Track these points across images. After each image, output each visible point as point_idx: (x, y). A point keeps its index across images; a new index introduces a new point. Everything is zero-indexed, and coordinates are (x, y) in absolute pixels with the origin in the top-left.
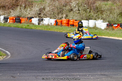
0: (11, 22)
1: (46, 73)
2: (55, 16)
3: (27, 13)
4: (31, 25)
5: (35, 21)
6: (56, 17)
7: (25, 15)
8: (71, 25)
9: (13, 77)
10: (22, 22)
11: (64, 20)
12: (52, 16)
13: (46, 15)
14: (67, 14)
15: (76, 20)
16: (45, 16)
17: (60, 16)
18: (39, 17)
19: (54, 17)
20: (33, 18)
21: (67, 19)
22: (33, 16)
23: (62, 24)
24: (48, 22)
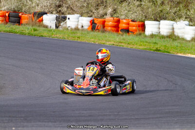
2: (92, 11)
3: (34, 4)
4: (42, 29)
5: (49, 20)
6: (92, 14)
7: (29, 8)
8: (123, 30)
10: (24, 21)
11: (110, 21)
12: (85, 10)
13: (72, 9)
14: (116, 7)
15: (133, 21)
16: (70, 12)
17: (101, 12)
18: (57, 12)
19: (88, 13)
20: (46, 13)
21: (115, 18)
22: (46, 11)
23: (105, 28)
24: (77, 23)
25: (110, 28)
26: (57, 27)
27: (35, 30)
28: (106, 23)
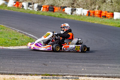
0: (44, 11)
1: (77, 62)
2: (88, 7)
3: (61, 3)
4: (64, 14)
5: (68, 10)
6: (88, 8)
7: (58, 4)
8: (103, 16)
9: (45, 64)
10: (56, 11)
11: (97, 12)
13: (79, 5)
14: (100, 5)
15: (108, 12)
16: (78, 7)
17: (93, 7)
18: (72, 7)
19: (86, 7)
20: (66, 7)
21: (99, 10)
22: (67, 6)
23: (95, 15)
24: (81, 12)
25: (97, 15)
26: (71, 14)
27: (61, 15)
28: (95, 13)
